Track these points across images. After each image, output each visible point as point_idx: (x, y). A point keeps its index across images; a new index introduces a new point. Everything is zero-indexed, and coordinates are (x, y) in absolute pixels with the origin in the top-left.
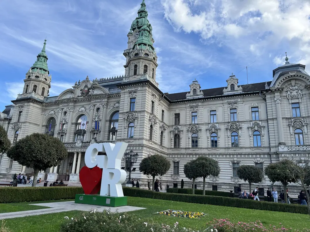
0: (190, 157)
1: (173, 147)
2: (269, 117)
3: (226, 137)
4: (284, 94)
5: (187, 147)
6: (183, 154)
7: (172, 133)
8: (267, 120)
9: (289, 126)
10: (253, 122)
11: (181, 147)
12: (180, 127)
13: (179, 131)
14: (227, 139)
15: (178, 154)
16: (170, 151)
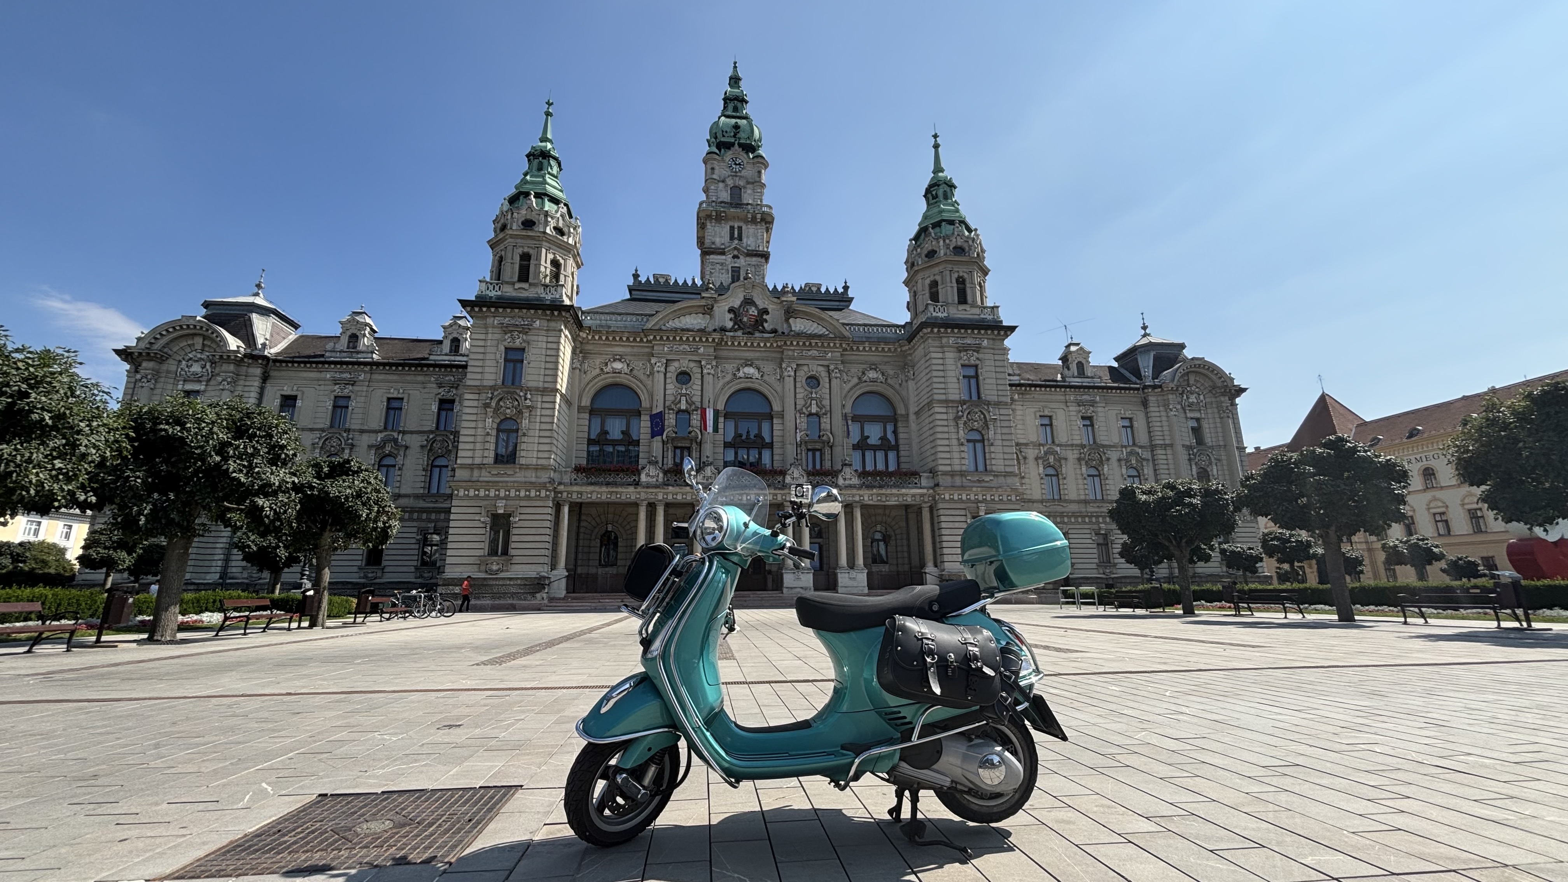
2: (1155, 442)
3: (1079, 477)
8: (1153, 448)
9: (1190, 461)
10: (1129, 449)
14: (1080, 482)
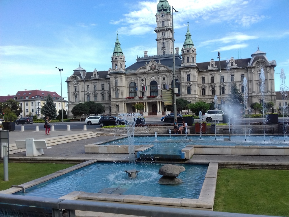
0: (211, 100)
1: (202, 95)
2: (249, 80)
3: (229, 89)
4: (256, 69)
5: (209, 95)
6: (207, 99)
7: (201, 88)
9: (257, 84)
11: (206, 95)
12: (205, 85)
13: (205, 87)
15: (204, 99)
16: (200, 97)
